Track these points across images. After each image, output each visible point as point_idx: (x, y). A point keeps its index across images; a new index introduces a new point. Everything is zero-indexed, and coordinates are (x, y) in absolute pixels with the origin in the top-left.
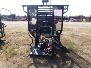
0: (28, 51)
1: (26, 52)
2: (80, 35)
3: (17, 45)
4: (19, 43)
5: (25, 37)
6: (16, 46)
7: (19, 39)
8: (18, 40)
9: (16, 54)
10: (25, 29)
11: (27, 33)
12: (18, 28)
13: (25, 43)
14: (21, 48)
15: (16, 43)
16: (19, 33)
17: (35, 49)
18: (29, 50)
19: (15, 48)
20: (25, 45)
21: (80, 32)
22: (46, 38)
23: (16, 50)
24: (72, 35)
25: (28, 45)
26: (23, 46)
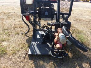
0: (24, 47)
1: (22, 48)
2: (84, 19)
3: (6, 34)
4: (9, 31)
5: (16, 20)
6: (5, 36)
7: (9, 24)
8: (7, 25)
9: (6, 53)
10: (16, 9)
11: (18, 14)
12: (6, 7)
13: (18, 30)
14: (12, 39)
15: (4, 30)
16: (8, 14)
17: (33, 43)
18: (26, 43)
19: (3, 41)
20: (18, 34)
21: (81, 14)
22: (48, 26)
23: (5, 43)
24: (74, 19)
25: (22, 34)
26: (16, 37)
